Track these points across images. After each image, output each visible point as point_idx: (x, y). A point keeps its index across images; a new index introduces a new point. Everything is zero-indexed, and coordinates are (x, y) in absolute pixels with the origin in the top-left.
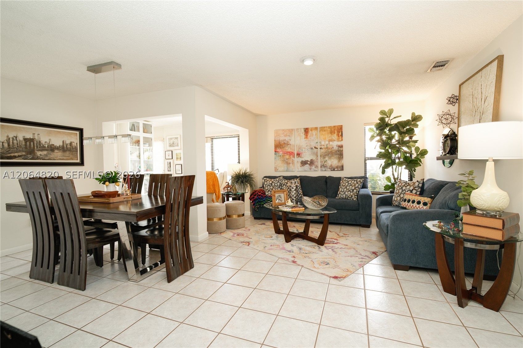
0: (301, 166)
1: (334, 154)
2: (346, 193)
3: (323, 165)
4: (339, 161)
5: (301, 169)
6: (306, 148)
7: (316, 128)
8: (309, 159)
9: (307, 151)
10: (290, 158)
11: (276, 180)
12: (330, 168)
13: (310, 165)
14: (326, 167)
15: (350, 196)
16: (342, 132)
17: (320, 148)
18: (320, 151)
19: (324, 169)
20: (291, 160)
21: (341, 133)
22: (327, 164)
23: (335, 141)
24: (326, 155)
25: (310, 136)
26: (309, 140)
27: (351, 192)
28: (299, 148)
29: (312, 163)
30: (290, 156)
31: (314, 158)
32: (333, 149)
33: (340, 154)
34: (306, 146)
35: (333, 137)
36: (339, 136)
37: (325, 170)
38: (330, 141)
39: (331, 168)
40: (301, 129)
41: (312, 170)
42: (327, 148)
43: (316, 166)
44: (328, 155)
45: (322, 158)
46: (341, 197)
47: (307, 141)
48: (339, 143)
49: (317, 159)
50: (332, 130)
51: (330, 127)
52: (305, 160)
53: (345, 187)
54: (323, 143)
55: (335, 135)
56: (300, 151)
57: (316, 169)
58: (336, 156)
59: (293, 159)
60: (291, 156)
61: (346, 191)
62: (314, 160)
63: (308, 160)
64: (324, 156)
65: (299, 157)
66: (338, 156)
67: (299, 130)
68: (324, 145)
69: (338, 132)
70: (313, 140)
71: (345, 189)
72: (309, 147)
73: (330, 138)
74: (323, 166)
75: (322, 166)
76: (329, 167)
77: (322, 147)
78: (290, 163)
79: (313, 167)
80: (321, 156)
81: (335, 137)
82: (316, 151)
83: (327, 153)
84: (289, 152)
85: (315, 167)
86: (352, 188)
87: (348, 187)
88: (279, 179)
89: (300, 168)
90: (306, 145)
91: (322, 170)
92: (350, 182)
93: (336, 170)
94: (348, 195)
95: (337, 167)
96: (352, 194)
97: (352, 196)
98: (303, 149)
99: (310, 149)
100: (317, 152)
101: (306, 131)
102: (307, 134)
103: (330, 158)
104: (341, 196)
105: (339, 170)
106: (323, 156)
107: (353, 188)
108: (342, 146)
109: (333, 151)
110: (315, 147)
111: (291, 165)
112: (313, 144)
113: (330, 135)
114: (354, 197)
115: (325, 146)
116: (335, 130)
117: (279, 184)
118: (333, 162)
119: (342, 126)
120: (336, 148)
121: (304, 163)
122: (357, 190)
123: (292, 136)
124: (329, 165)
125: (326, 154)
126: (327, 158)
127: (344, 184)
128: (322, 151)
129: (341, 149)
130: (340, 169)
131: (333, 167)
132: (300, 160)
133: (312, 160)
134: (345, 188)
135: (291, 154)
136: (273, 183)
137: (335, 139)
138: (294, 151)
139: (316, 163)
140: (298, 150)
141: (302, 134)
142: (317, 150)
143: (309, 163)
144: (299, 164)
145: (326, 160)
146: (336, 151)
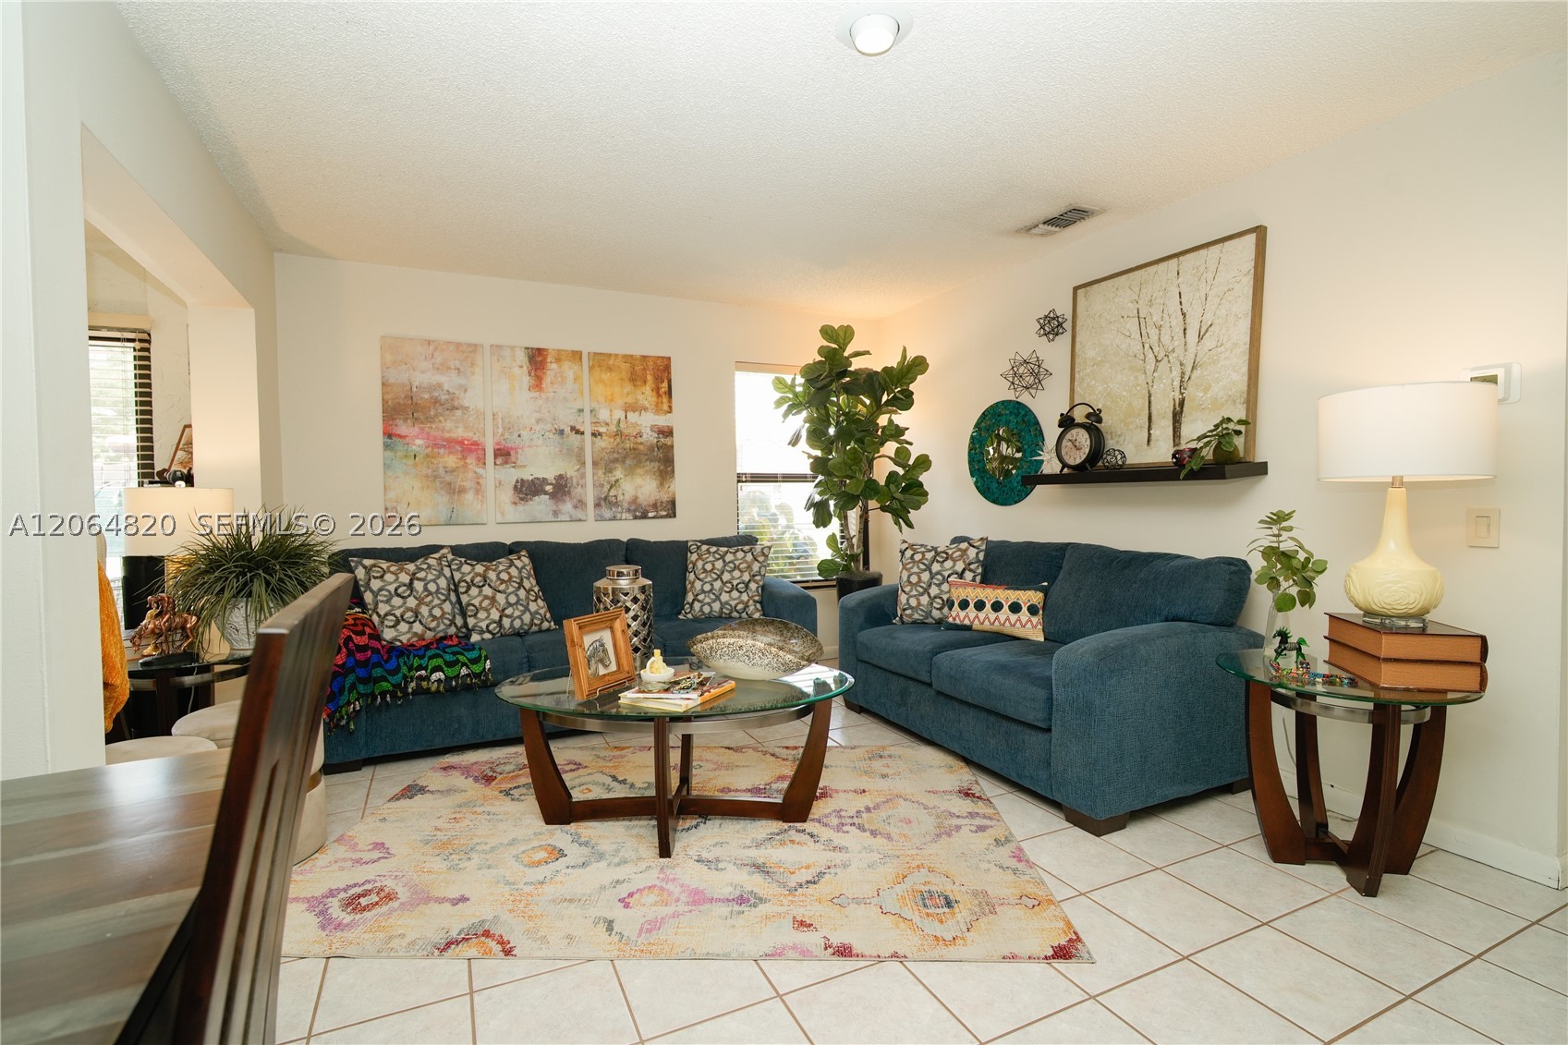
0: (517, 500)
1: (642, 457)
2: (724, 597)
3: (605, 499)
4: (662, 484)
5: (513, 513)
6: (538, 428)
7: (576, 356)
8: (550, 474)
9: (540, 442)
10: (465, 466)
11: (429, 567)
12: (629, 510)
13: (553, 496)
14: (616, 504)
15: (740, 607)
16: (670, 381)
17: (594, 435)
18: (593, 443)
19: (607, 513)
20: (470, 475)
21: (665, 384)
22: (620, 493)
23: (646, 409)
24: (616, 460)
25: (552, 383)
26: (547, 399)
27: (741, 592)
28: (504, 429)
29: (561, 488)
30: (464, 458)
31: (570, 470)
32: (639, 440)
33: (662, 458)
34: (538, 421)
35: (640, 397)
36: (659, 395)
37: (614, 519)
38: (629, 408)
39: (633, 508)
40: (512, 348)
41: (561, 517)
42: (619, 434)
43: (580, 501)
44: (624, 462)
45: (600, 473)
46: (704, 613)
47: (540, 402)
48: (662, 421)
49: (583, 476)
50: (637, 368)
51: (628, 358)
52: (531, 478)
53: (715, 576)
54: (604, 415)
55: (648, 389)
56: (512, 441)
57: (579, 514)
58: (652, 464)
59: (480, 471)
60: (471, 460)
61: (721, 589)
62: (571, 478)
63: (544, 479)
64: (606, 463)
65: (506, 463)
66: (657, 464)
67: (507, 353)
68: (607, 424)
69: (658, 380)
70: (566, 399)
71: (717, 585)
72: (549, 427)
73: (630, 400)
74: (605, 501)
75: (603, 503)
76: (626, 505)
77: (602, 430)
78: (462, 491)
79: (567, 507)
80: (595, 463)
81: (646, 395)
82: (577, 443)
83: (618, 453)
84: (461, 443)
85: (576, 507)
86: (743, 578)
87: (726, 577)
88: (440, 559)
89: (509, 508)
90: (537, 415)
91: (600, 518)
92: (729, 557)
93: (650, 515)
94: (733, 603)
95: (655, 506)
96: (745, 597)
97: (747, 606)
98: (524, 433)
99: (551, 436)
100: (582, 449)
101: (537, 359)
102: (539, 373)
103: (630, 472)
104: (701, 610)
105: (662, 517)
106: (606, 465)
107: (746, 577)
108: (668, 433)
109: (641, 447)
110: (573, 428)
111: (469, 496)
112: (566, 418)
113: (628, 387)
114: (752, 608)
115: (613, 428)
116: (644, 369)
117: (443, 583)
118: (642, 486)
119: (669, 358)
120: (649, 437)
121: (527, 490)
122: (757, 583)
123: (473, 373)
124: (628, 497)
125: (616, 455)
126: (619, 473)
127: (709, 567)
128: (602, 443)
129: (668, 441)
130: (664, 513)
131: (640, 505)
132: (511, 475)
133: (561, 477)
134: (716, 580)
135: (470, 448)
136: (419, 579)
137: (648, 405)
138: (482, 440)
139: (577, 491)
140: (502, 435)
141: (517, 371)
142: (583, 441)
143: (549, 488)
144: (508, 495)
145: (617, 481)
146: (651, 448)
